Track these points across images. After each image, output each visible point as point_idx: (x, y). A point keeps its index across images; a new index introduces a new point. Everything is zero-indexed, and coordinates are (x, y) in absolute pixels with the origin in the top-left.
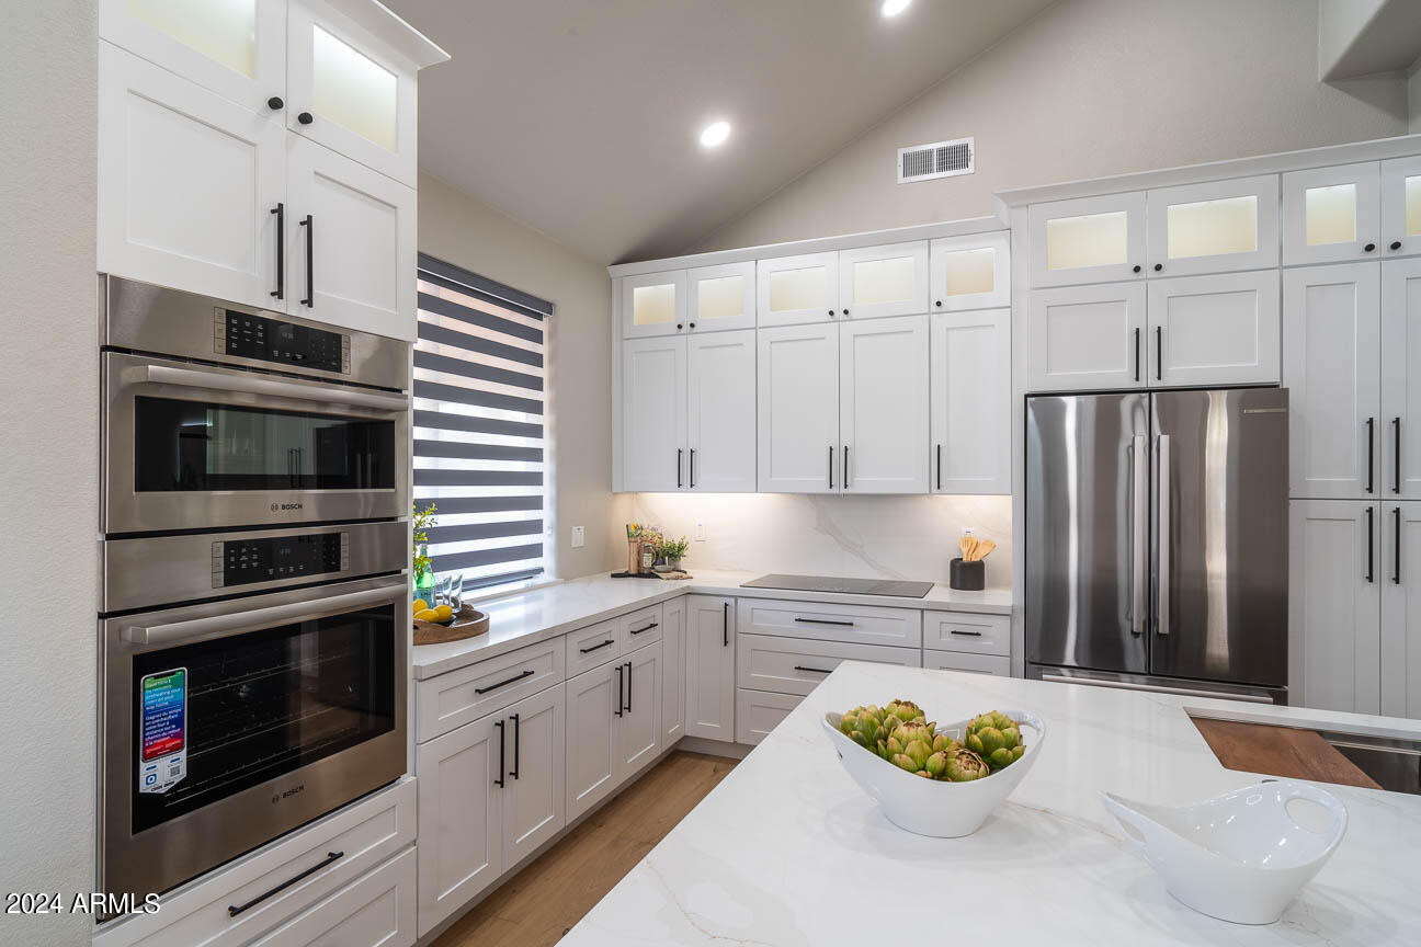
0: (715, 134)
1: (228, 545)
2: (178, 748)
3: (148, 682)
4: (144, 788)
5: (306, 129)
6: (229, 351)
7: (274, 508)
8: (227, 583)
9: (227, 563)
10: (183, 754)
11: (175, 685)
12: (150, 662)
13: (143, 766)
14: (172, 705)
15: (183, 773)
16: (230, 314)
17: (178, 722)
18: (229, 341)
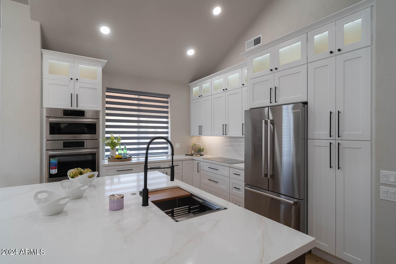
0: (191, 52)
1: (64, 142)
2: (56, 169)
3: (51, 159)
4: (51, 173)
5: (77, 81)
6: (64, 115)
7: (72, 137)
8: (63, 147)
9: (63, 145)
10: (57, 170)
11: (55, 160)
12: (51, 157)
13: (51, 170)
14: (55, 163)
15: (57, 172)
16: (64, 110)
17: (56, 165)
18: (64, 114)
